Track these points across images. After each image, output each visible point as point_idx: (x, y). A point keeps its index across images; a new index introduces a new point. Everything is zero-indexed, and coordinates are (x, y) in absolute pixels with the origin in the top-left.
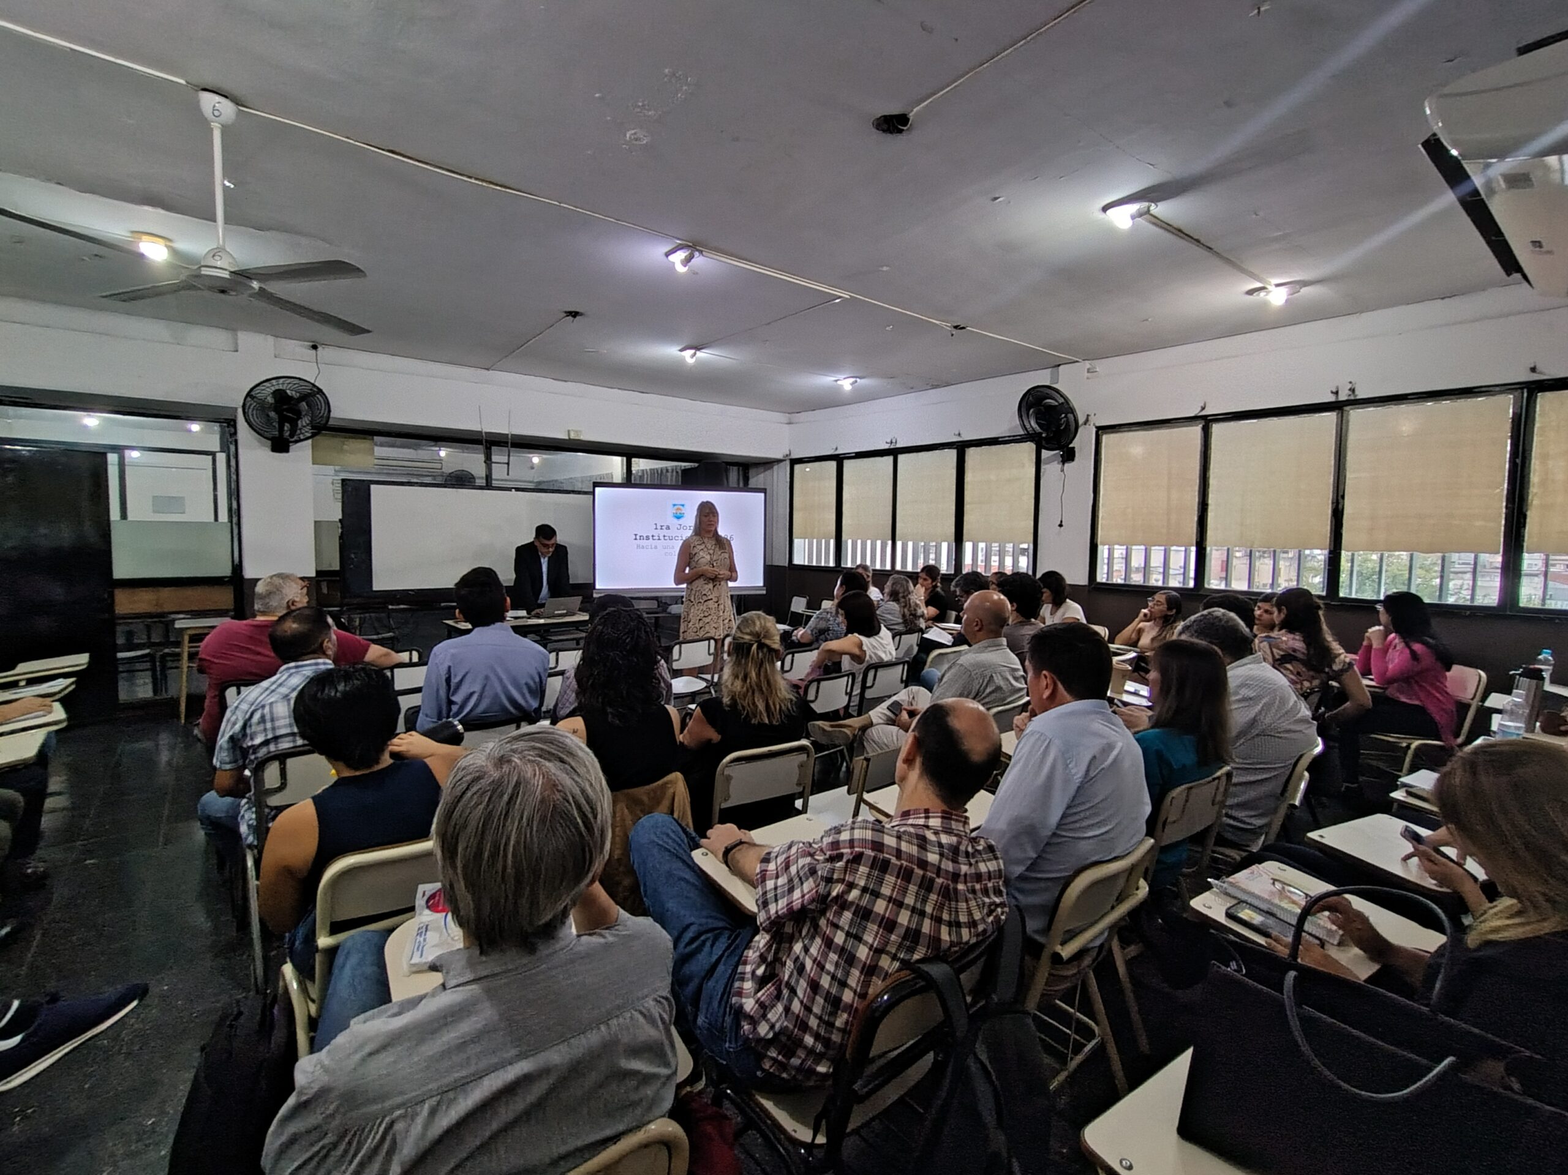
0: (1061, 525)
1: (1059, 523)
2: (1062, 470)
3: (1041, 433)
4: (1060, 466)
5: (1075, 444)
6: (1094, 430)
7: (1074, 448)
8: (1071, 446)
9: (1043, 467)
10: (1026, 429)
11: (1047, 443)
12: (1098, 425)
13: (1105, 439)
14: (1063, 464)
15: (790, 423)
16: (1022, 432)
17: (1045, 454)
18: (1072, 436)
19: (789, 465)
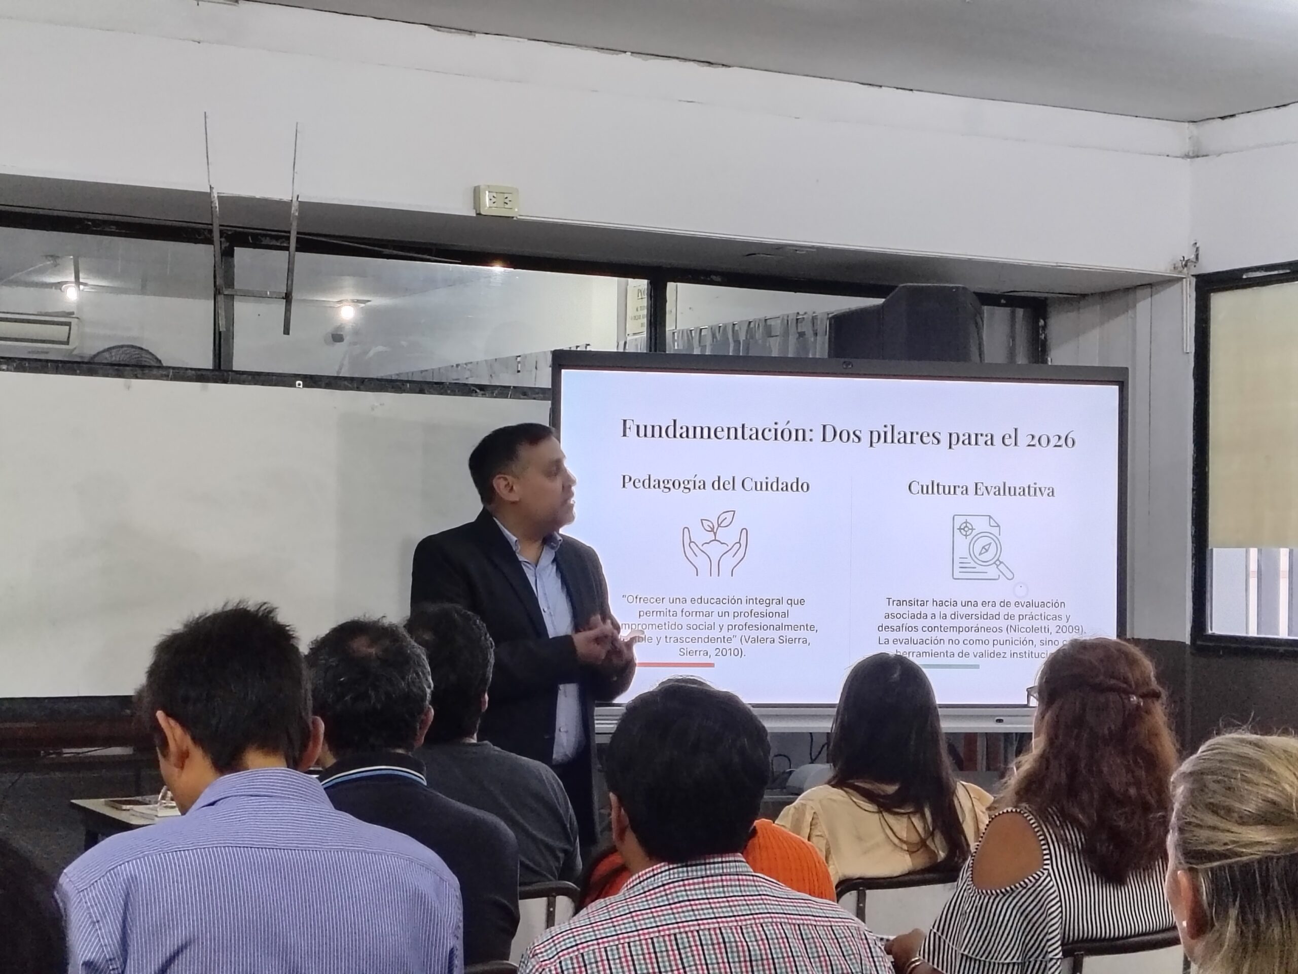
15: (1195, 155)
19: (1194, 295)
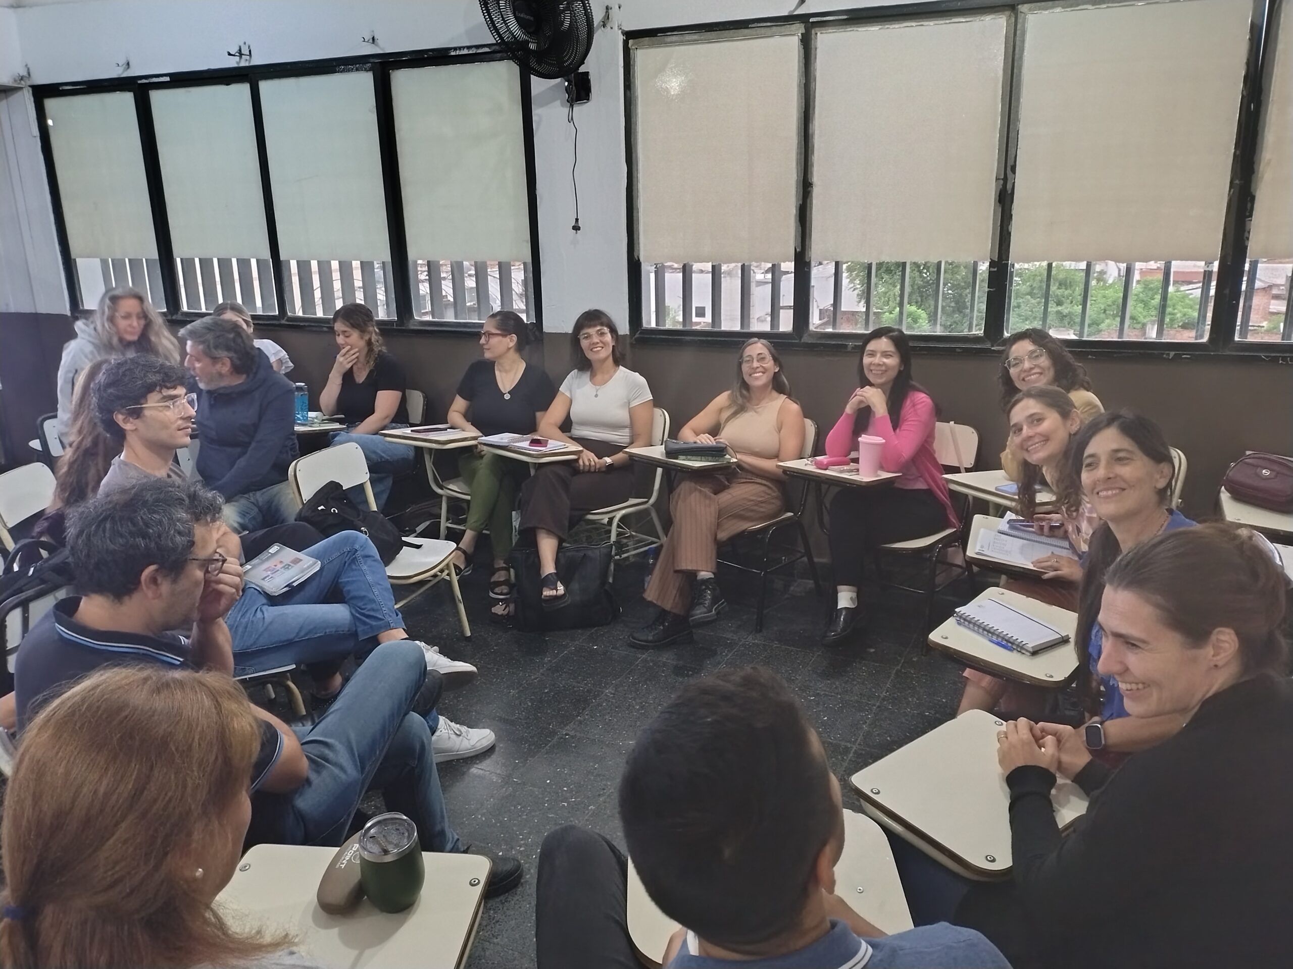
0: (576, 228)
1: (573, 224)
2: (571, 120)
3: (528, 42)
4: (566, 110)
5: (590, 66)
6: (621, 38)
7: (587, 74)
8: (582, 69)
9: (536, 112)
10: (497, 31)
11: (539, 63)
12: (627, 29)
13: (644, 56)
14: (572, 106)
16: (490, 39)
17: (538, 85)
18: (581, 49)
19: (32, 99)
